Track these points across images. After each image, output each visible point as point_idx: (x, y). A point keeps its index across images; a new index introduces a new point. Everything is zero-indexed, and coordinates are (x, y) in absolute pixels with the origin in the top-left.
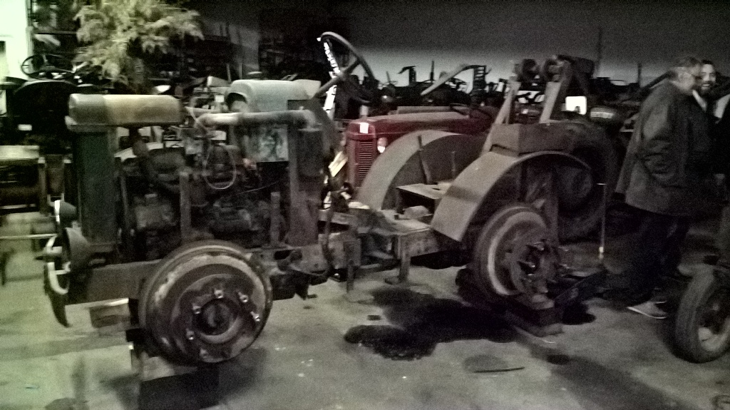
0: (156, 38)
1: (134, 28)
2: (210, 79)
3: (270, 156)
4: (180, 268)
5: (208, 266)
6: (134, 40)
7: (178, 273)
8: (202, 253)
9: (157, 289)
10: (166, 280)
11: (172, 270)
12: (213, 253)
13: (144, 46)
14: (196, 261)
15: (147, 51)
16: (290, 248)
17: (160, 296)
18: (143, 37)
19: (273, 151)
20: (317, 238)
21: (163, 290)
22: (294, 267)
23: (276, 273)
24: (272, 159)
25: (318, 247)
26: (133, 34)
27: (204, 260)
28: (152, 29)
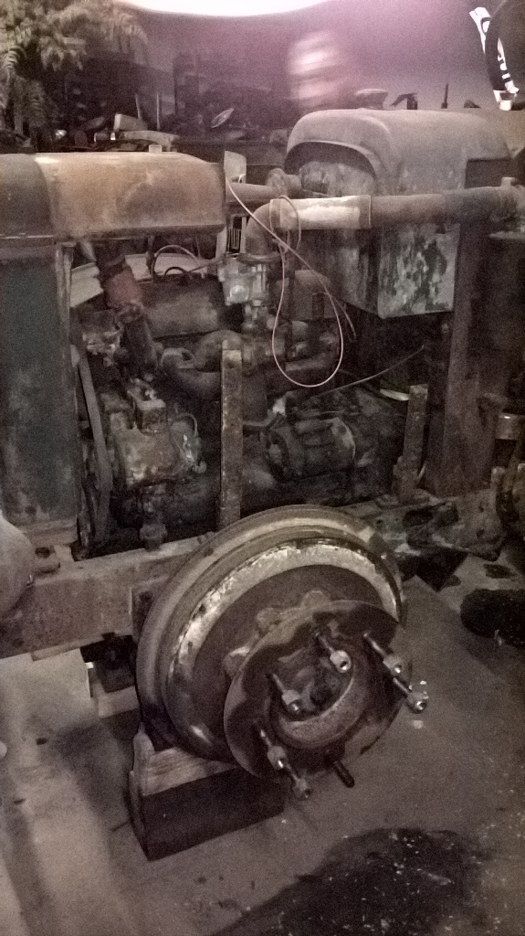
0: (66, 41)
1: (27, 22)
2: (118, 118)
3: (415, 300)
4: (231, 581)
5: (290, 572)
6: (26, 44)
7: (228, 593)
8: (277, 542)
9: (182, 630)
10: (203, 610)
11: (216, 585)
12: (302, 541)
13: (45, 56)
14: (265, 563)
15: (50, 67)
16: (434, 501)
17: (190, 644)
18: (43, 40)
19: (423, 291)
20: (488, 474)
21: (195, 630)
22: (438, 539)
23: (403, 554)
24: (420, 309)
25: (490, 496)
26: (24, 35)
27: (282, 558)
28: (57, 22)
